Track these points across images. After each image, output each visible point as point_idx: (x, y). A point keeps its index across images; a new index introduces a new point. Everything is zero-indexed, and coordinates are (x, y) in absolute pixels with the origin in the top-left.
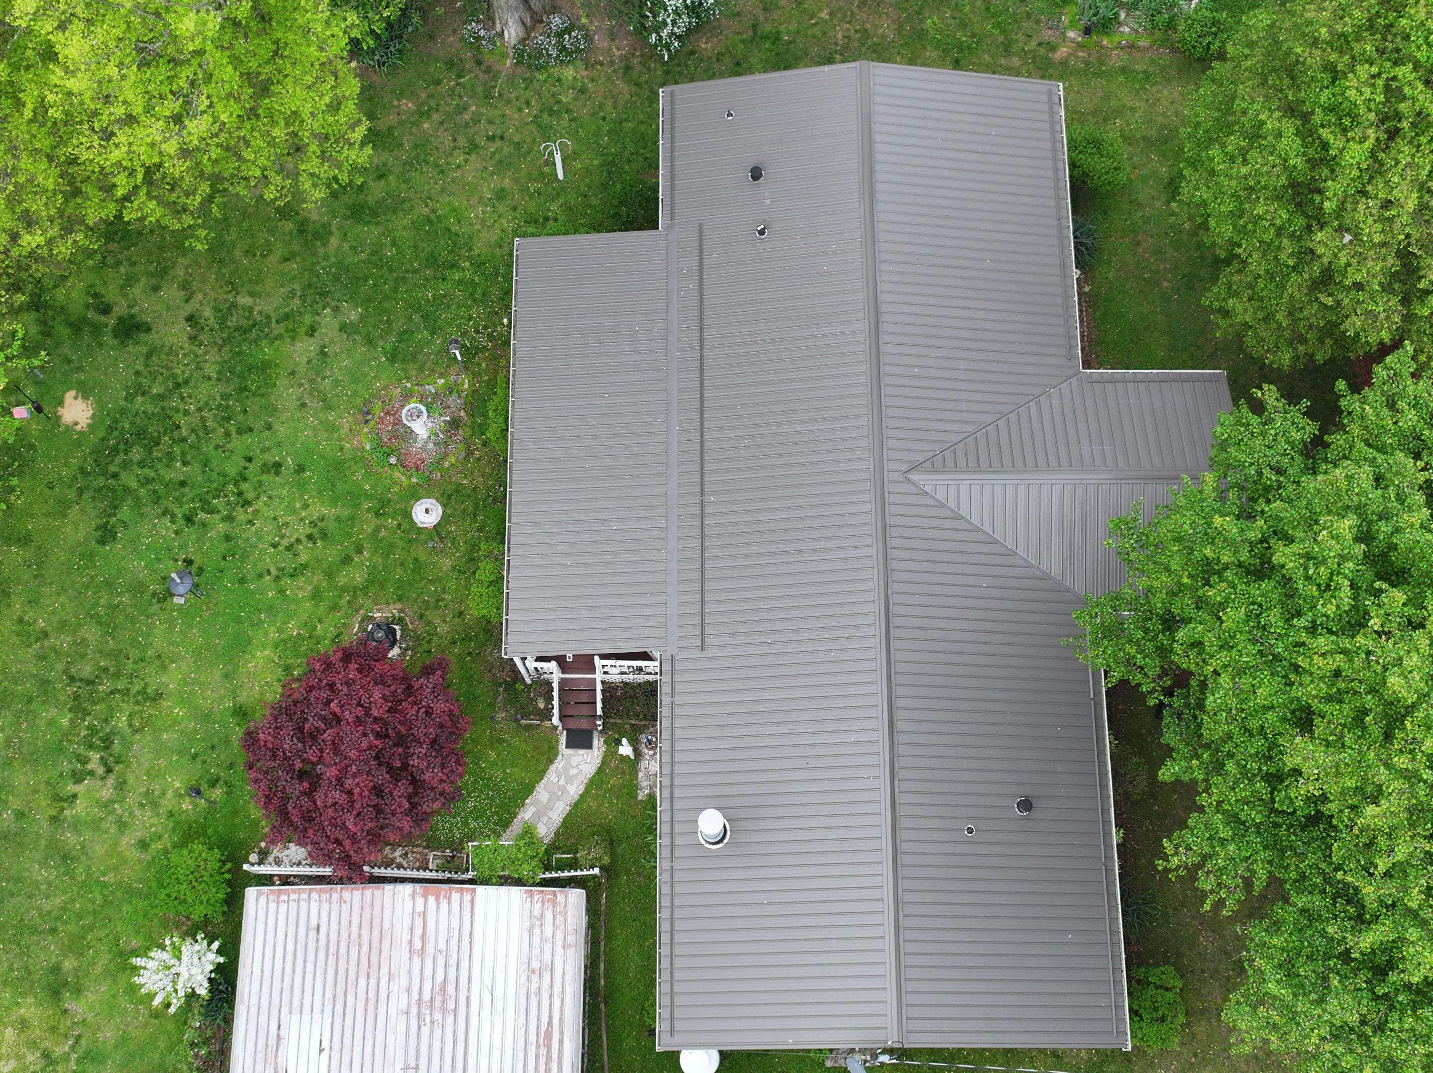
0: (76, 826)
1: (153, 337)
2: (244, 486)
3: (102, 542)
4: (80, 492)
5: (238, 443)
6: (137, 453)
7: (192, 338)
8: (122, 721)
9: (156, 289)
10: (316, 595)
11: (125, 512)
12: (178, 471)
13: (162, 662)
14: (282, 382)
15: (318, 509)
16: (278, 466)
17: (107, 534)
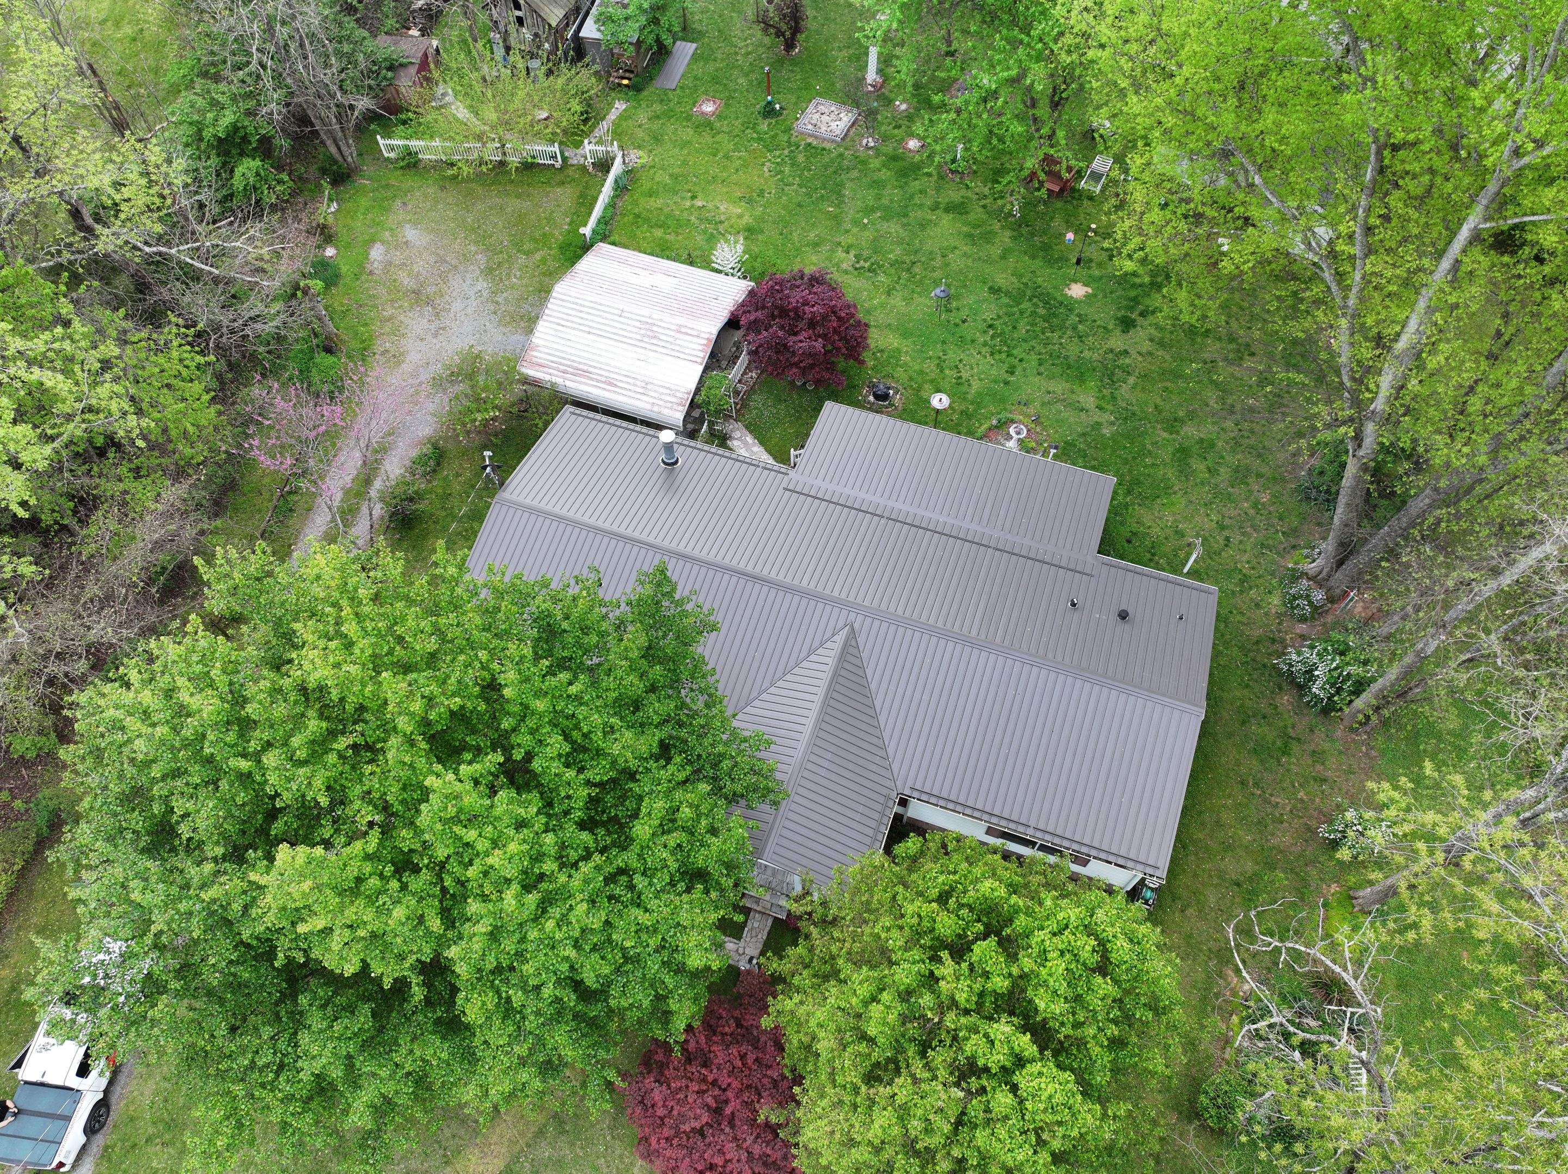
0: (832, 251)
1: (1118, 332)
2: (1004, 356)
3: (991, 288)
4: (1026, 285)
5: (1034, 357)
6: (1041, 311)
7: (1112, 351)
8: (882, 278)
9: (1151, 340)
10: (921, 372)
11: (1005, 300)
12: (1023, 327)
13: (908, 300)
14: (1068, 385)
15: (976, 385)
16: (1012, 373)
17: (995, 291)
